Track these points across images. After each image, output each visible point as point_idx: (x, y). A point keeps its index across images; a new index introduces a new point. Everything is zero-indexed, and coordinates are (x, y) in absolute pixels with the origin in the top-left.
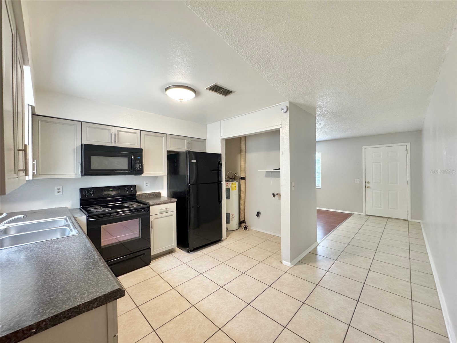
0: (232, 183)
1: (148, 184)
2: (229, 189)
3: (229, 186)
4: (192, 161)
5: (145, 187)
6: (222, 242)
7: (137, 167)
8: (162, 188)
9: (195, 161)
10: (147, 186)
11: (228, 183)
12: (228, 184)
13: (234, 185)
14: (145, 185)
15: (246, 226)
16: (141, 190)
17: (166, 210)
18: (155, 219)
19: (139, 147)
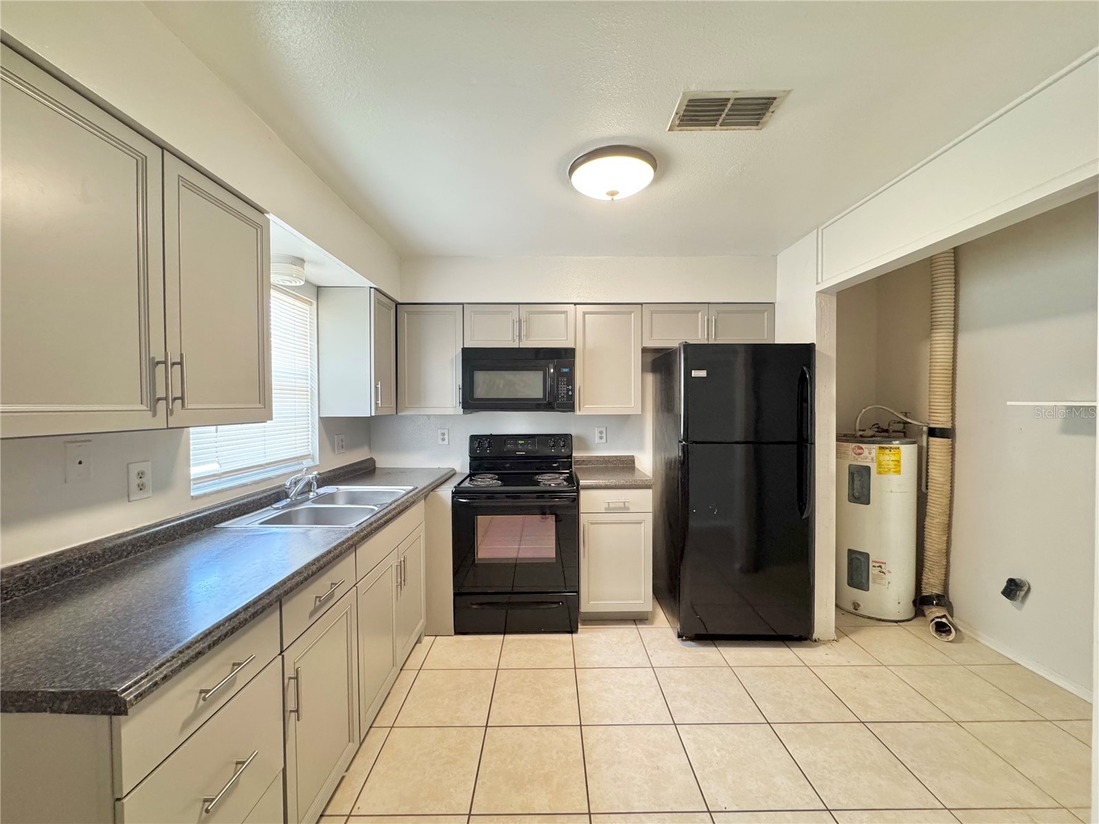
0: (880, 448)
1: (604, 435)
2: (868, 469)
3: (866, 458)
4: (695, 373)
5: (597, 440)
6: (811, 647)
7: (563, 392)
8: (641, 448)
9: (703, 373)
10: (601, 438)
11: (863, 446)
12: (860, 451)
13: (888, 458)
14: (597, 435)
15: (944, 620)
16: (585, 445)
17: (622, 505)
18: (592, 524)
19: (572, 346)
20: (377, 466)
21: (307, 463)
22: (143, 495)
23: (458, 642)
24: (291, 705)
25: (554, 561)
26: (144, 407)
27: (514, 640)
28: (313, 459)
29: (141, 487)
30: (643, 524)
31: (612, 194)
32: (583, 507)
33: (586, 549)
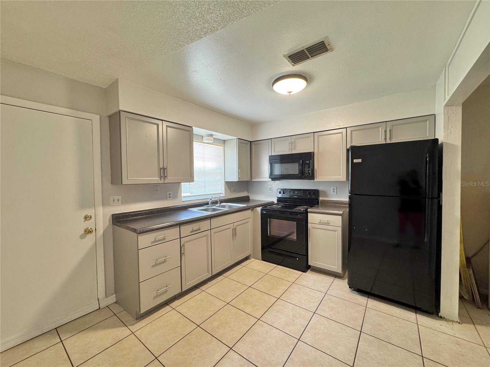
1: (335, 191)
4: (355, 161)
5: (332, 193)
7: (306, 171)
9: (360, 161)
14: (332, 190)
17: (327, 222)
18: (313, 228)
19: (312, 151)
20: (250, 198)
21: (222, 195)
22: (170, 199)
23: (261, 262)
24: (183, 252)
25: (296, 240)
26: (158, 178)
27: (280, 268)
28: (223, 194)
29: (170, 197)
30: (337, 232)
31: (290, 92)
32: (310, 220)
33: (311, 239)
